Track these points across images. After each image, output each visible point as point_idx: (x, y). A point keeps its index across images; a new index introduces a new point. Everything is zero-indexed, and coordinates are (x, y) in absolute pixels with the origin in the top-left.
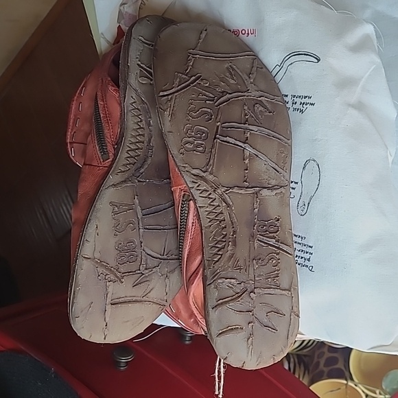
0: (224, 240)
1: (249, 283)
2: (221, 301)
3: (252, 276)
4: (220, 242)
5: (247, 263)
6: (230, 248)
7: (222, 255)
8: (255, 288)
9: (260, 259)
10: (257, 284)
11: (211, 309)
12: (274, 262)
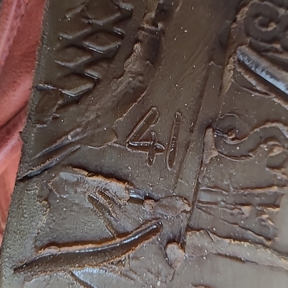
0: (118, 30)
1: (173, 208)
2: (53, 250)
3: (187, 185)
4: (102, 36)
5: (183, 135)
6: (133, 65)
7: (96, 82)
8: (189, 228)
9: (229, 131)
10: (200, 218)
11: (8, 272)
12: (277, 151)
